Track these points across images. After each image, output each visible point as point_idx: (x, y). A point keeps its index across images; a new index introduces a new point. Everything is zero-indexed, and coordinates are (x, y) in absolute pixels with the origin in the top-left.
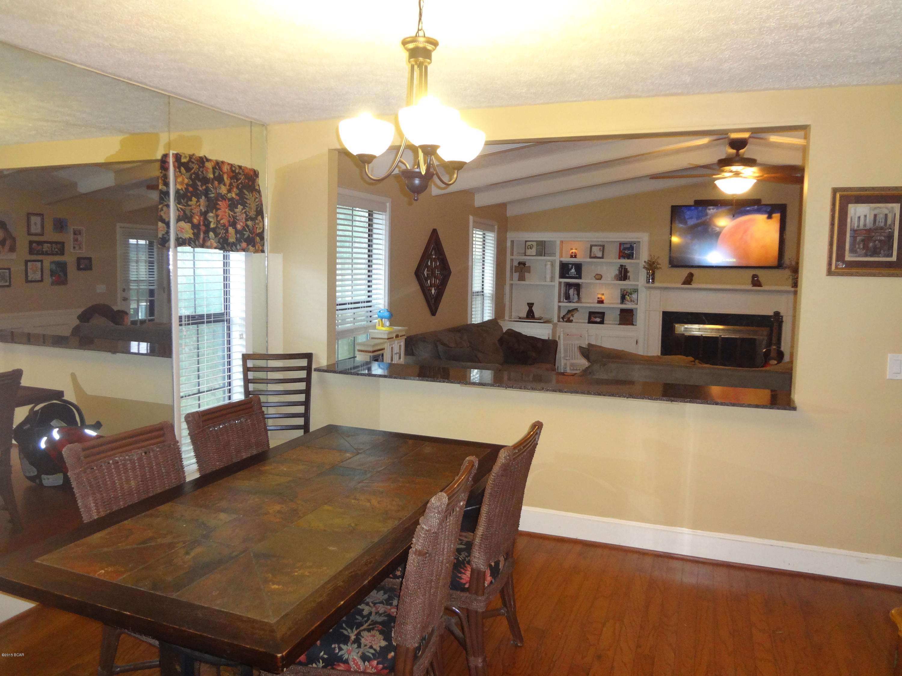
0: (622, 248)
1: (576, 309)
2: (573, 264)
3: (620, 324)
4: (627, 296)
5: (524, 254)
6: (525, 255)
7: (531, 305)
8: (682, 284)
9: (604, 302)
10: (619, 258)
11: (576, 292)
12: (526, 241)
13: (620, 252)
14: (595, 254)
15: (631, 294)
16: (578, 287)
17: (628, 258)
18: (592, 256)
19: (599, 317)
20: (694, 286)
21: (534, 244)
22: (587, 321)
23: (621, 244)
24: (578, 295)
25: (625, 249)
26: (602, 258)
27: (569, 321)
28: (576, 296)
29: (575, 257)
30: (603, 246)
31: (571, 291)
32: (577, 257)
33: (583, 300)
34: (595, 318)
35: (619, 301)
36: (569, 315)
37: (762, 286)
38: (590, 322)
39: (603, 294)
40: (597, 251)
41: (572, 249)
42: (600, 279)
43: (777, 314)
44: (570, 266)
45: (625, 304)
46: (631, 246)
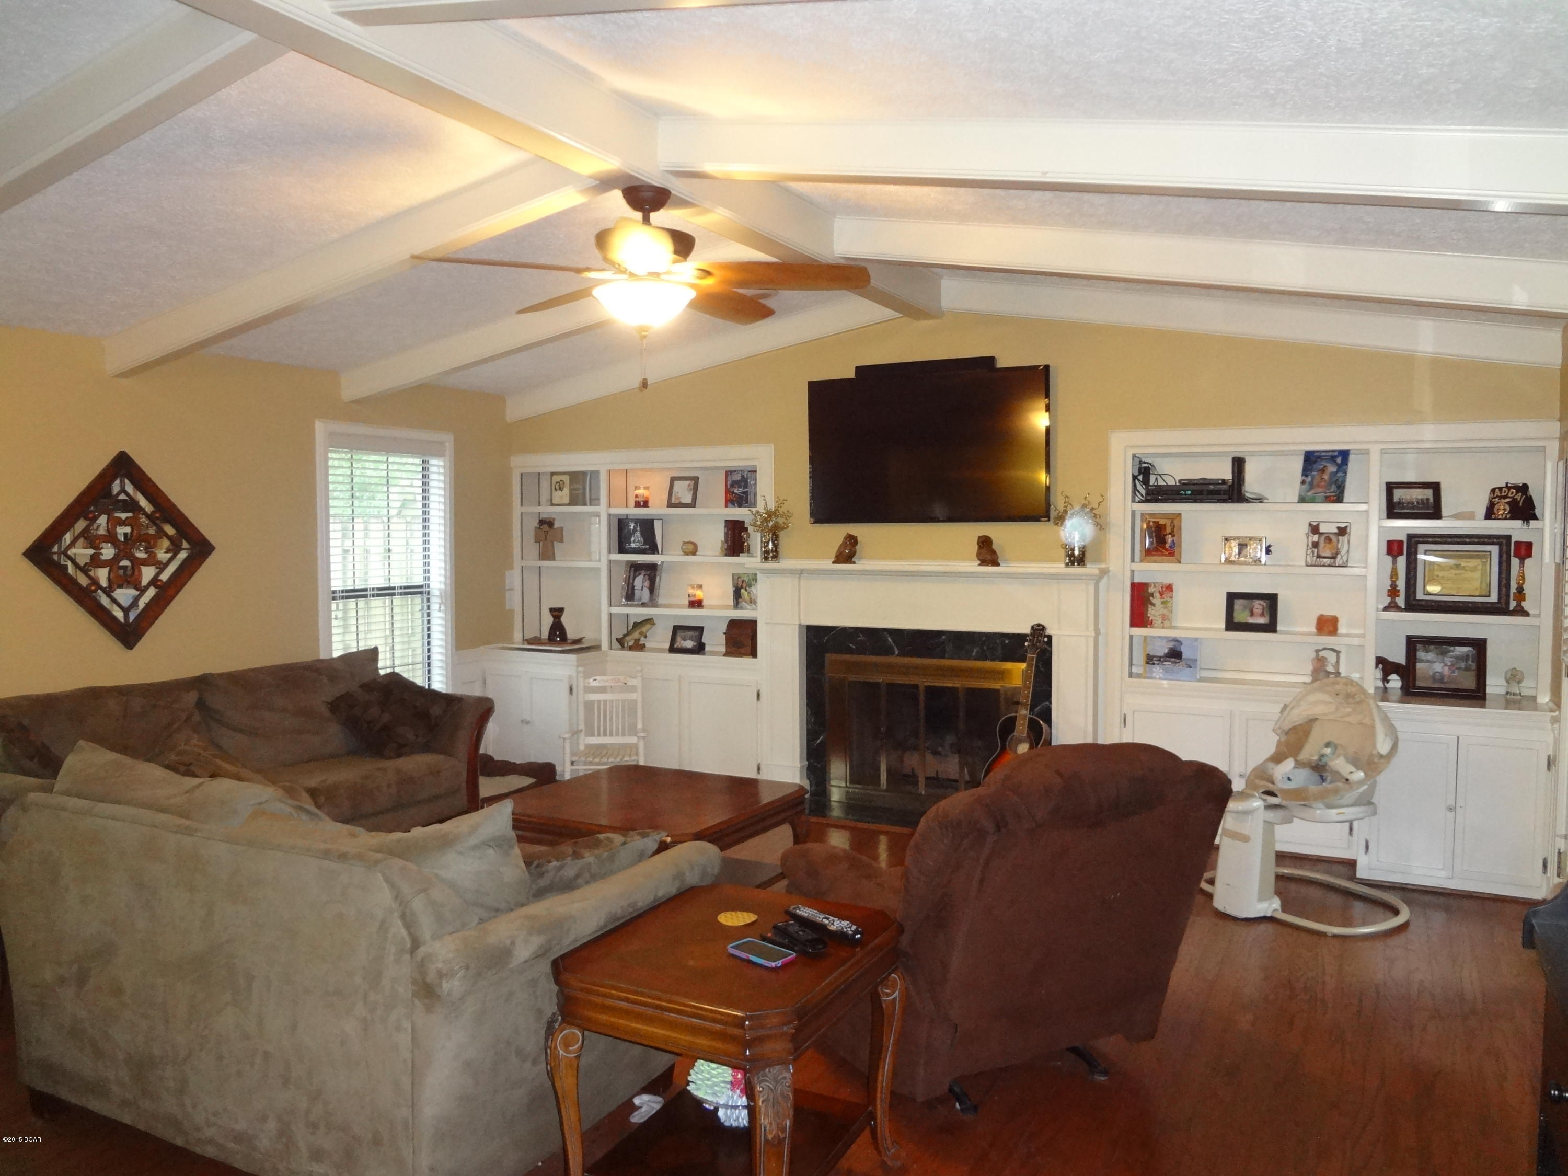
0: (729, 483)
1: (649, 621)
2: (637, 521)
3: (725, 655)
4: (743, 591)
5: (550, 504)
6: (552, 505)
7: (557, 613)
8: (834, 563)
9: (704, 603)
10: (726, 506)
11: (647, 583)
12: (552, 474)
13: (727, 491)
14: (679, 498)
15: (750, 586)
16: (652, 570)
17: (740, 506)
18: (673, 501)
19: (691, 639)
20: (860, 565)
21: (566, 478)
22: (667, 646)
23: (729, 473)
24: (652, 589)
25: (735, 484)
26: (693, 505)
27: (638, 647)
28: (646, 592)
29: (646, 504)
30: (696, 480)
31: (639, 581)
32: (650, 504)
33: (661, 601)
34: (684, 639)
35: (731, 602)
36: (636, 635)
37: (998, 565)
38: (673, 649)
39: (700, 587)
40: (683, 492)
41: (637, 488)
42: (694, 553)
43: (1038, 630)
44: (632, 526)
45: (742, 608)
46: (743, 476)
